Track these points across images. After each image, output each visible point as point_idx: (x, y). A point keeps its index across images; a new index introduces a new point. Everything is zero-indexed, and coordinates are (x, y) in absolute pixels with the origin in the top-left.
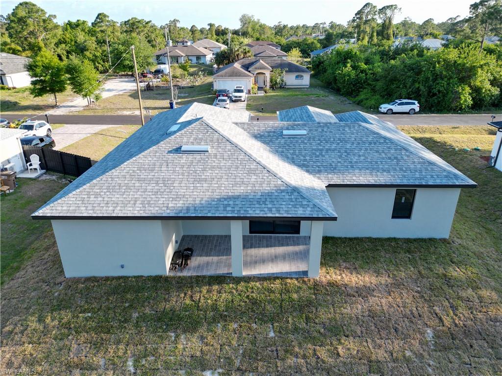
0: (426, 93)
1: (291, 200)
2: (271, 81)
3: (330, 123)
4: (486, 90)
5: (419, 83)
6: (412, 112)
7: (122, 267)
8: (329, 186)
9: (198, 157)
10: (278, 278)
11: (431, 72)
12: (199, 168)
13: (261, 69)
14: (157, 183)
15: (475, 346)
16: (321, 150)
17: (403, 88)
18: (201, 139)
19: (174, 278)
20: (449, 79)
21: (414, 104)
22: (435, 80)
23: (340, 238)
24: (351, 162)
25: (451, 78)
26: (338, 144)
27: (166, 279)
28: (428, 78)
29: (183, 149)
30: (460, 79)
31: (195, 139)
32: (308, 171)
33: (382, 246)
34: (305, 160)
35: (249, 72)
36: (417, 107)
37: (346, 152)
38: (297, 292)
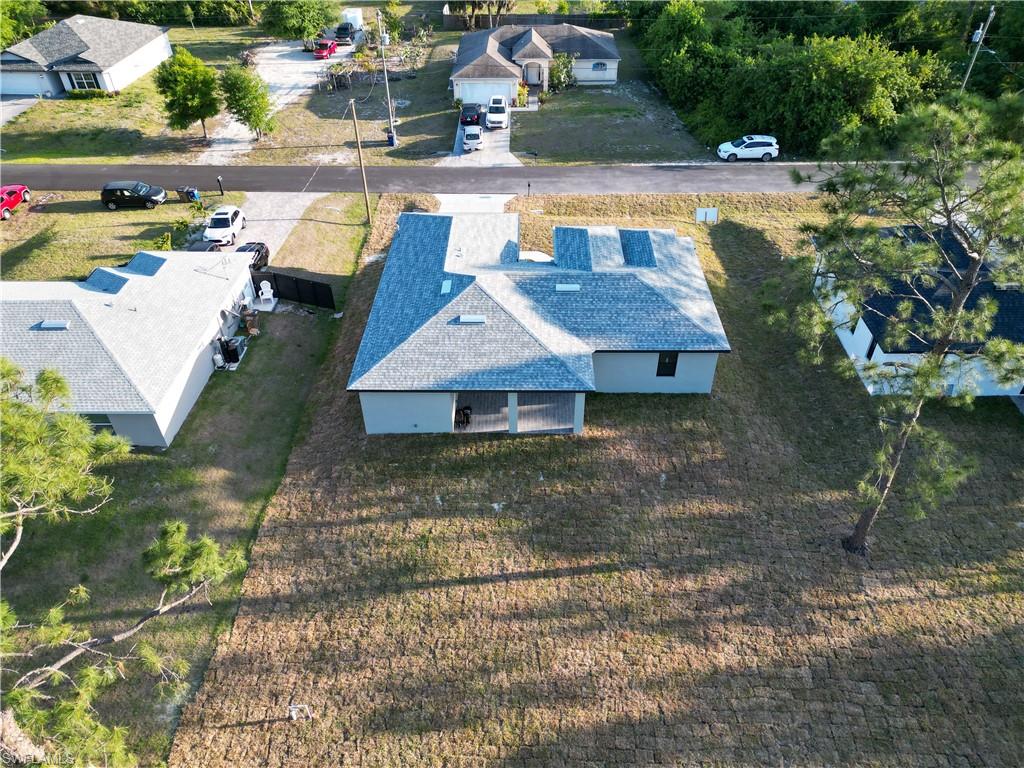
0: (793, 124)
1: (558, 374)
2: (551, 76)
3: (605, 275)
4: (885, 121)
5: (785, 105)
6: (768, 157)
7: (416, 426)
8: (596, 351)
9: (475, 328)
10: (547, 434)
11: (804, 89)
12: (478, 341)
13: (533, 57)
14: (443, 358)
15: (695, 486)
16: (593, 310)
17: (760, 111)
18: (477, 307)
19: (460, 434)
20: (830, 101)
21: (770, 145)
22: (809, 101)
23: (608, 394)
24: (620, 325)
25: (834, 98)
26: (610, 302)
27: (453, 435)
28: (798, 99)
29: (461, 320)
30: (849, 100)
31: (471, 307)
32: (578, 336)
33: (646, 402)
34: (576, 323)
35: (514, 62)
36: (774, 151)
37: (616, 312)
38: (563, 446)
